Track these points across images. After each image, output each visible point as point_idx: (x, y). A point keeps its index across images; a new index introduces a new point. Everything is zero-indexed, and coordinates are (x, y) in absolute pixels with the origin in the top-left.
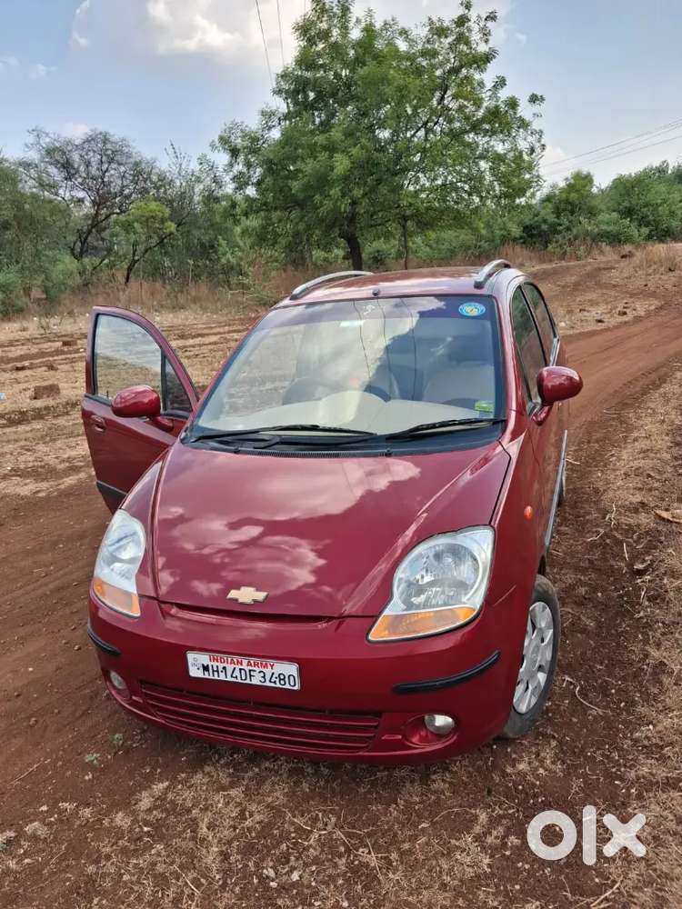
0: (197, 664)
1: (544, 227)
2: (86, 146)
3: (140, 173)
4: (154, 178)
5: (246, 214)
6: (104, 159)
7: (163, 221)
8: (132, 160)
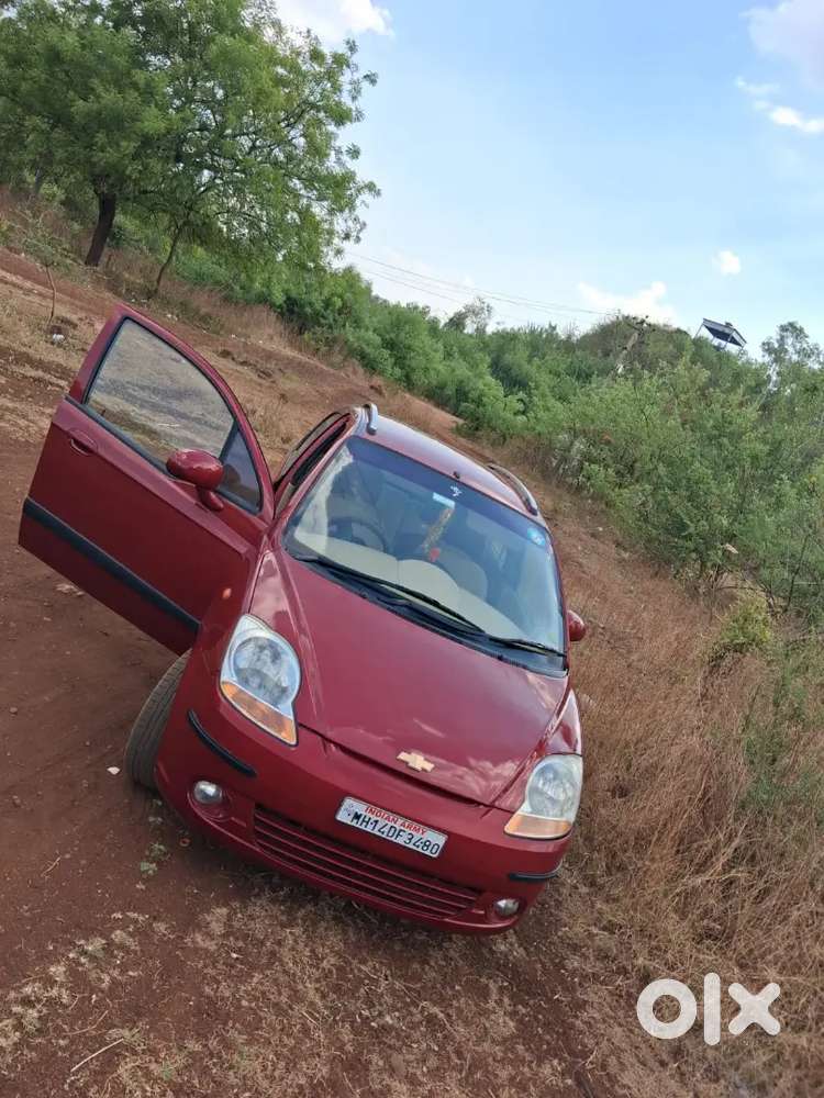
0: (349, 812)
1: (308, 310)
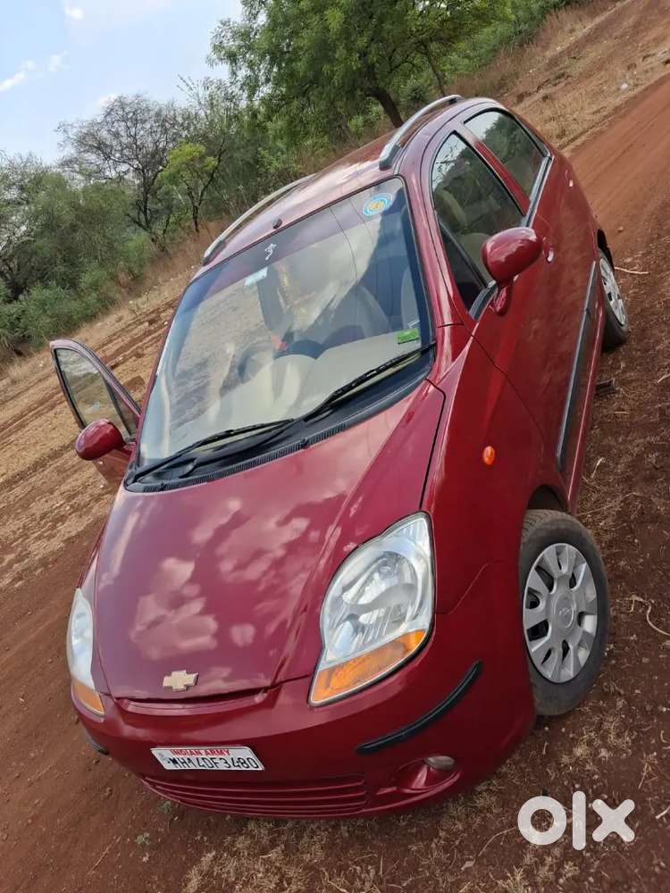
0: (165, 758)
2: (109, 119)
3: (164, 121)
4: (180, 120)
5: (269, 118)
6: (129, 124)
7: (202, 158)
8: (152, 113)
